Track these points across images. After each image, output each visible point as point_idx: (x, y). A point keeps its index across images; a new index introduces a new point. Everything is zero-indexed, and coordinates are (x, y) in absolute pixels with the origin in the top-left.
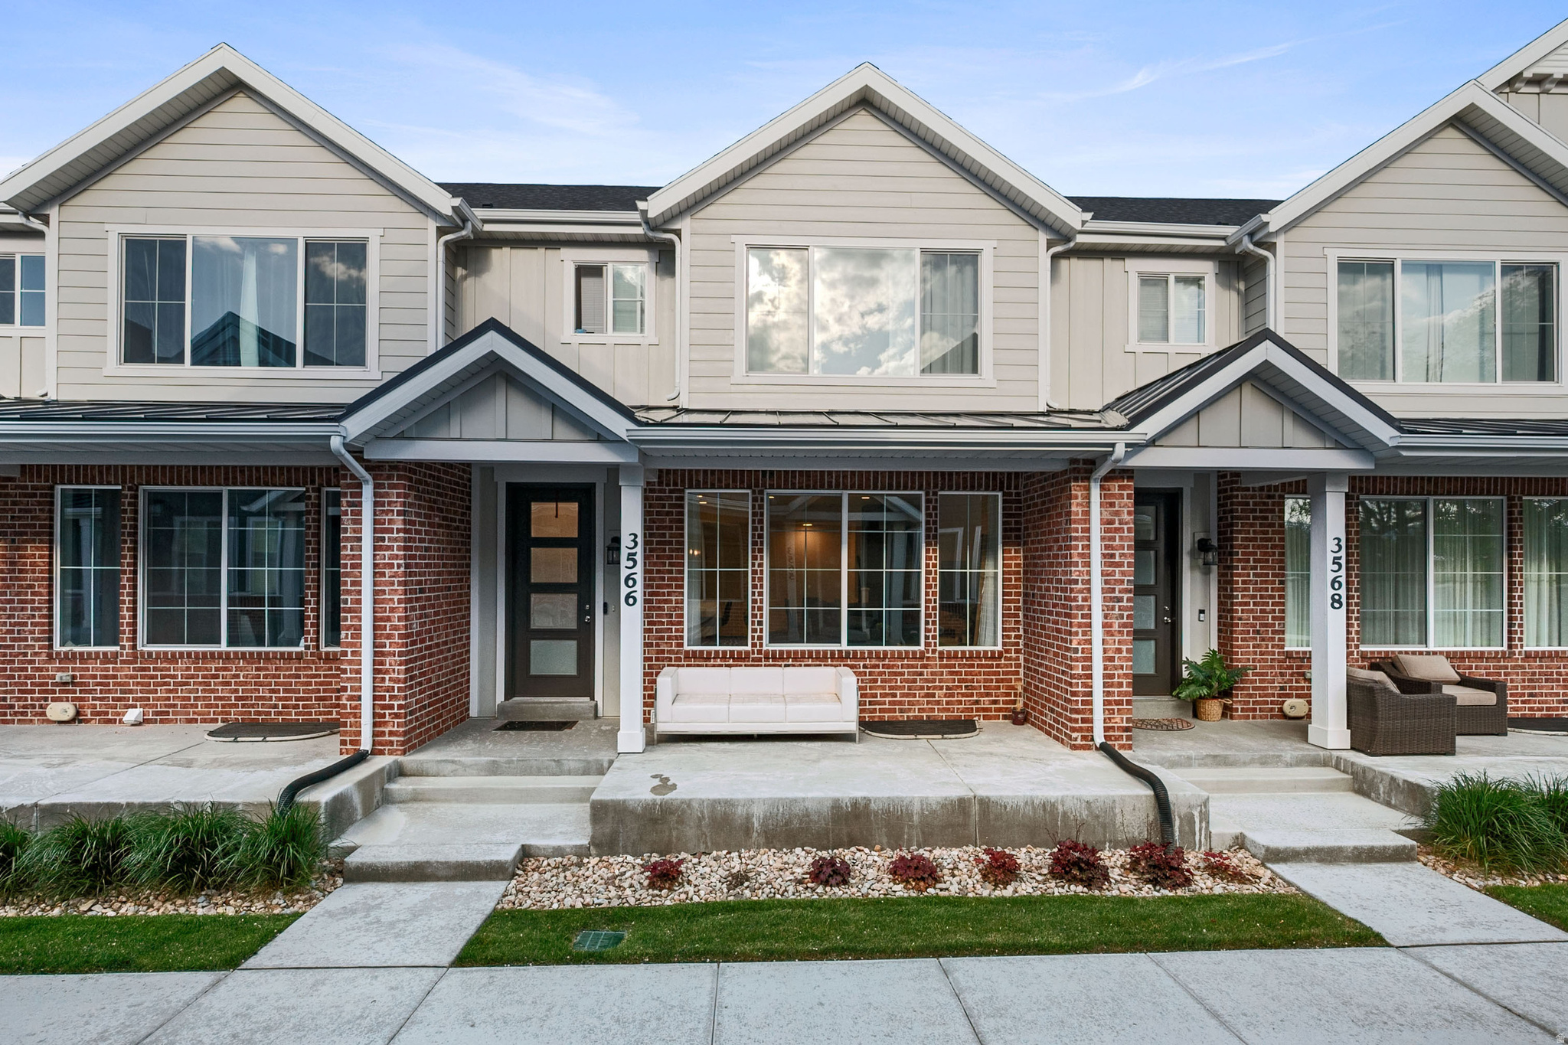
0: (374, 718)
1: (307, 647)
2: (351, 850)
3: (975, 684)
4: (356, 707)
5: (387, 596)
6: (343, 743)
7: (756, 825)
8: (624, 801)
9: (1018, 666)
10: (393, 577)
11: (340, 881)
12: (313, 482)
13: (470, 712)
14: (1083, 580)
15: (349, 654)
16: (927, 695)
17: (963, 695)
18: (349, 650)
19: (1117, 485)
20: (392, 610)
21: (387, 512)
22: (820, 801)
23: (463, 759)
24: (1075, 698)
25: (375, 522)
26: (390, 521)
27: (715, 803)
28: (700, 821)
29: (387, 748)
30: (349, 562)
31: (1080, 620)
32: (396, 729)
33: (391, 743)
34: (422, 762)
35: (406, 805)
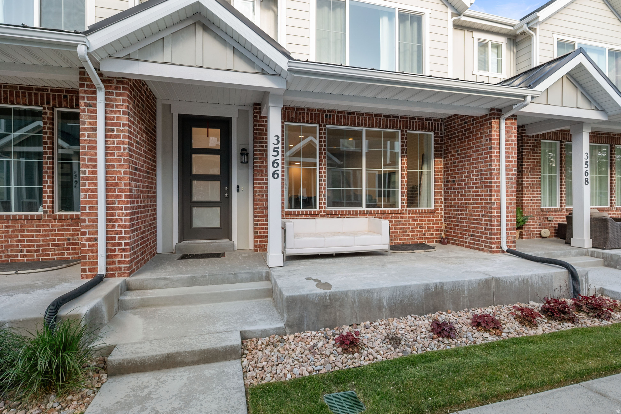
0: (107, 252)
1: (45, 212)
2: (110, 350)
3: (424, 226)
4: (93, 246)
5: (116, 169)
6: (84, 270)
7: (385, 304)
8: (307, 295)
9: (441, 217)
10: (121, 156)
11: (104, 376)
12: (48, 103)
13: (157, 250)
14: (497, 169)
15: (87, 209)
16: (403, 232)
17: (419, 231)
18: (87, 206)
19: (510, 122)
20: (120, 179)
21: (115, 112)
22: (418, 286)
23: (172, 277)
24: (493, 228)
25: (106, 118)
26: (118, 118)
27: (361, 292)
28: (353, 305)
29: (117, 272)
30: (86, 145)
31: (495, 189)
32: (123, 259)
33: (120, 269)
34: (143, 280)
35: (136, 310)
